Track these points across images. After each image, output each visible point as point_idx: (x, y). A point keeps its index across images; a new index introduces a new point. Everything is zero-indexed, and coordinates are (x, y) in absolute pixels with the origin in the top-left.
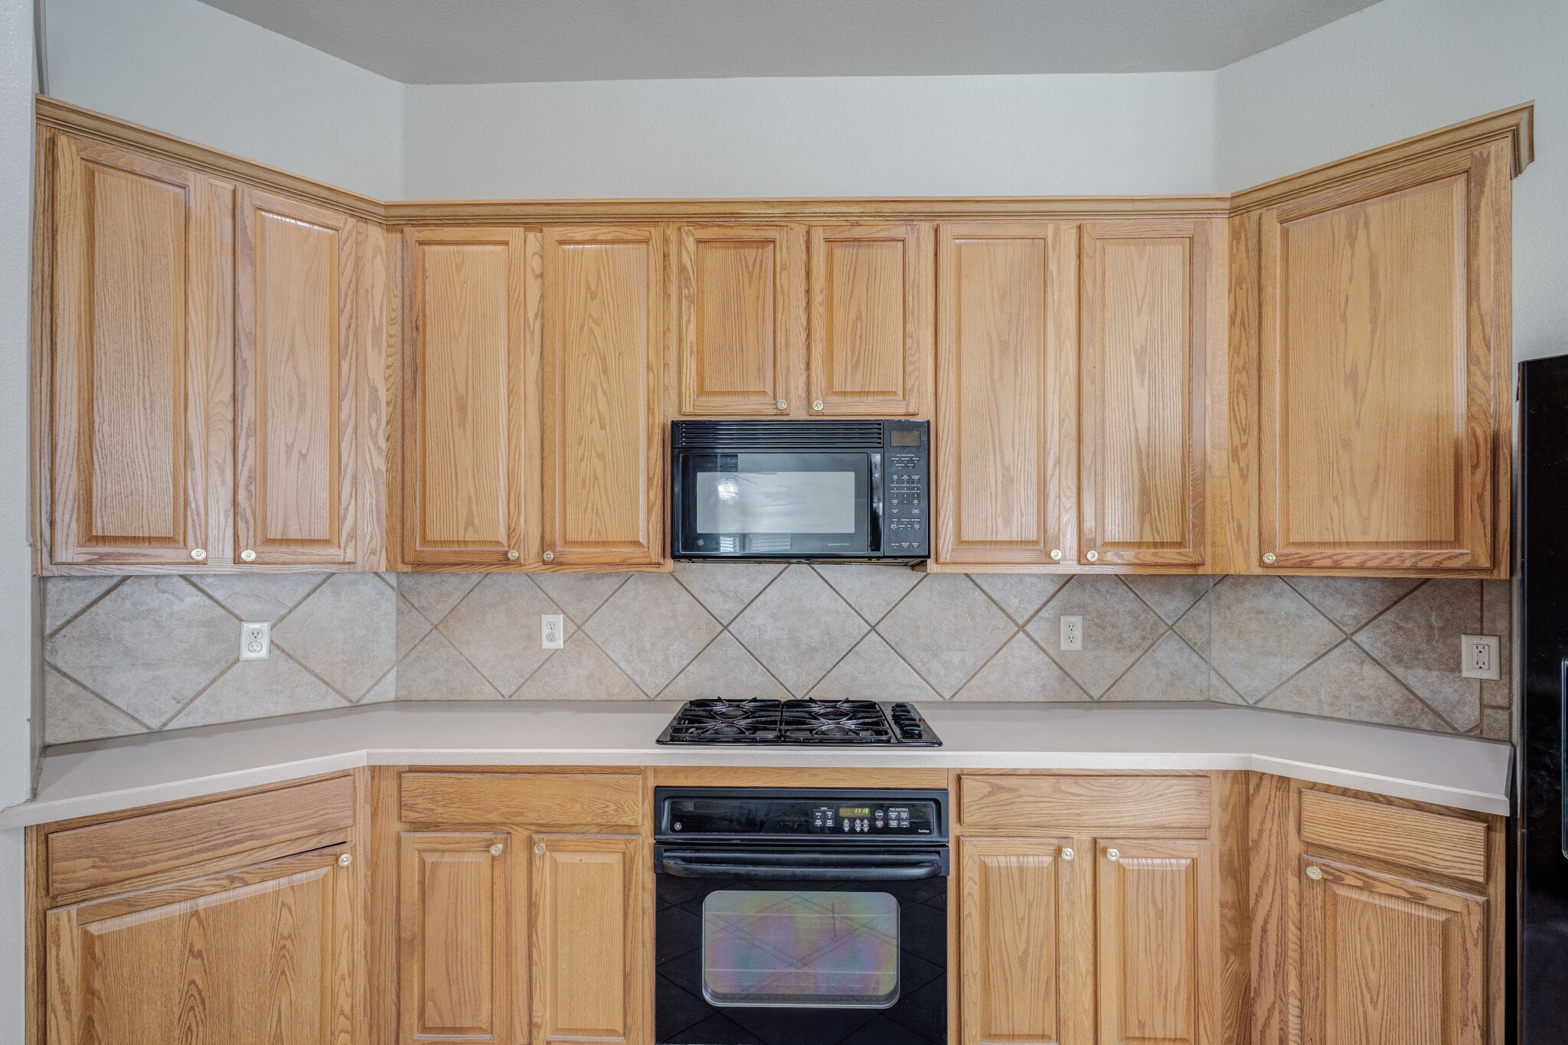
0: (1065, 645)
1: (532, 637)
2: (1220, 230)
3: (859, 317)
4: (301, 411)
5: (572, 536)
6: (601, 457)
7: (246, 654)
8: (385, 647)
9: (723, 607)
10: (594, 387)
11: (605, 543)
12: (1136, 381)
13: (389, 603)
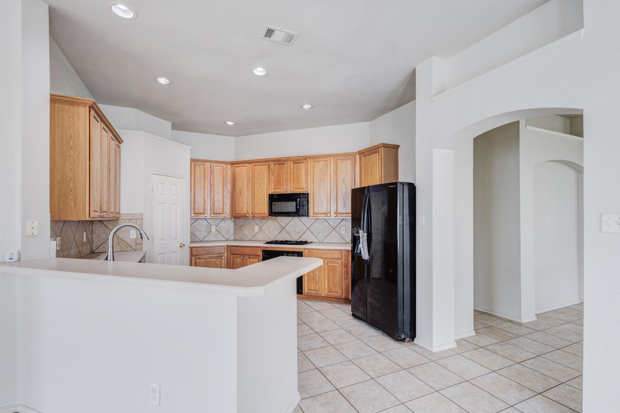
0: (342, 232)
1: (253, 230)
2: (358, 157)
3: (298, 176)
4: (219, 194)
5: (256, 212)
6: (260, 200)
7: (212, 231)
8: (232, 231)
9: (283, 225)
10: (259, 189)
11: (260, 214)
12: (343, 184)
13: (232, 224)
